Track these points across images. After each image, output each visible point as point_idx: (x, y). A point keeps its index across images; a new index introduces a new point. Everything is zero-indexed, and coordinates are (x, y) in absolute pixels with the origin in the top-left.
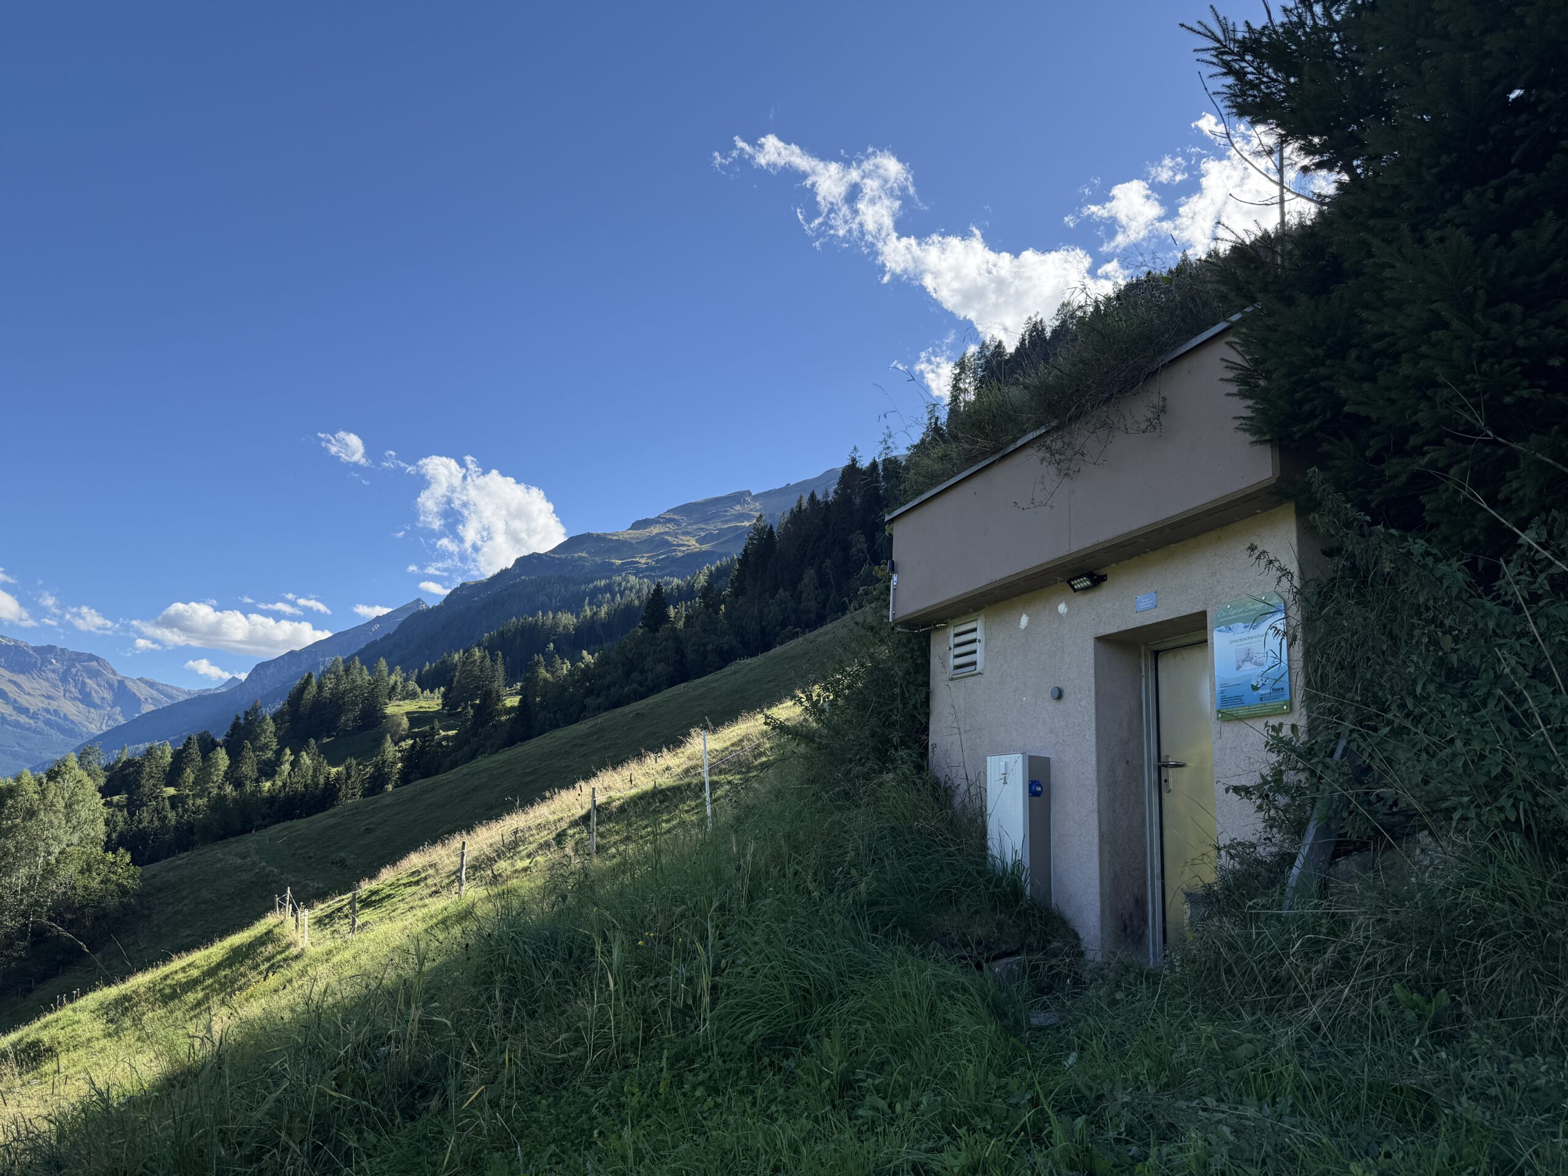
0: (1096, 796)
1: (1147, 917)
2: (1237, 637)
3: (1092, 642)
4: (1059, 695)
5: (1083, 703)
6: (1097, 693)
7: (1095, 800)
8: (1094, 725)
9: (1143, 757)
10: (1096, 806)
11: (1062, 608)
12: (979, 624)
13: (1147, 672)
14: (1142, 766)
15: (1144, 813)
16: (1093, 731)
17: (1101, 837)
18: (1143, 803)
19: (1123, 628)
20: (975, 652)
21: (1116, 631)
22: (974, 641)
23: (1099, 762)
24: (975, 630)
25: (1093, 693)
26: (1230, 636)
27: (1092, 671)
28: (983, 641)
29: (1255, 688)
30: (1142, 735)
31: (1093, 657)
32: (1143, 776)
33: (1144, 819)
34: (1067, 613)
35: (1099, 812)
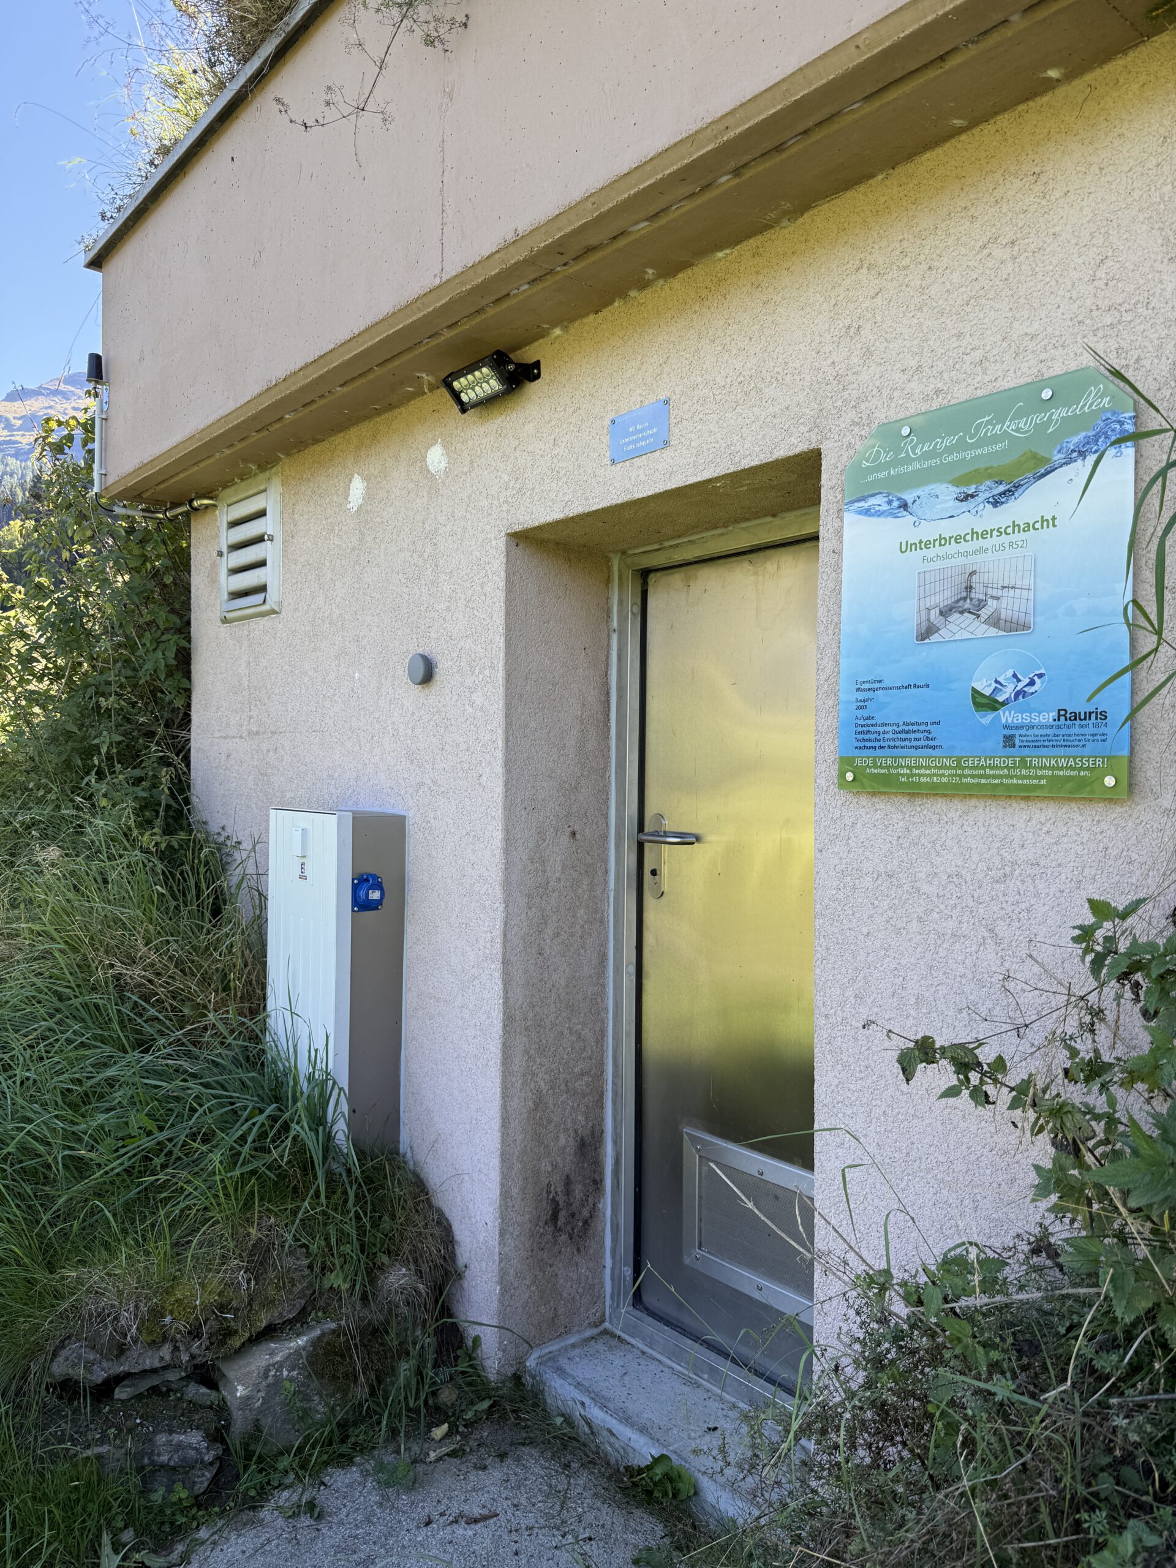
0: (499, 924)
1: (601, 1173)
2: (928, 531)
3: (501, 543)
4: (426, 672)
5: (478, 698)
6: (509, 676)
7: (498, 932)
8: (500, 754)
9: (606, 817)
10: (498, 949)
11: (436, 457)
12: (271, 500)
13: (622, 620)
14: (605, 838)
15: (604, 944)
16: (499, 768)
17: (508, 1020)
18: (602, 922)
19: (578, 508)
20: (262, 564)
21: (557, 516)
22: (259, 539)
23: (509, 842)
24: (262, 514)
25: (501, 675)
26: (902, 528)
27: (498, 620)
28: (278, 538)
29: (986, 703)
30: (606, 768)
31: (502, 584)
32: (605, 861)
33: (603, 957)
34: (447, 471)
35: (505, 963)
